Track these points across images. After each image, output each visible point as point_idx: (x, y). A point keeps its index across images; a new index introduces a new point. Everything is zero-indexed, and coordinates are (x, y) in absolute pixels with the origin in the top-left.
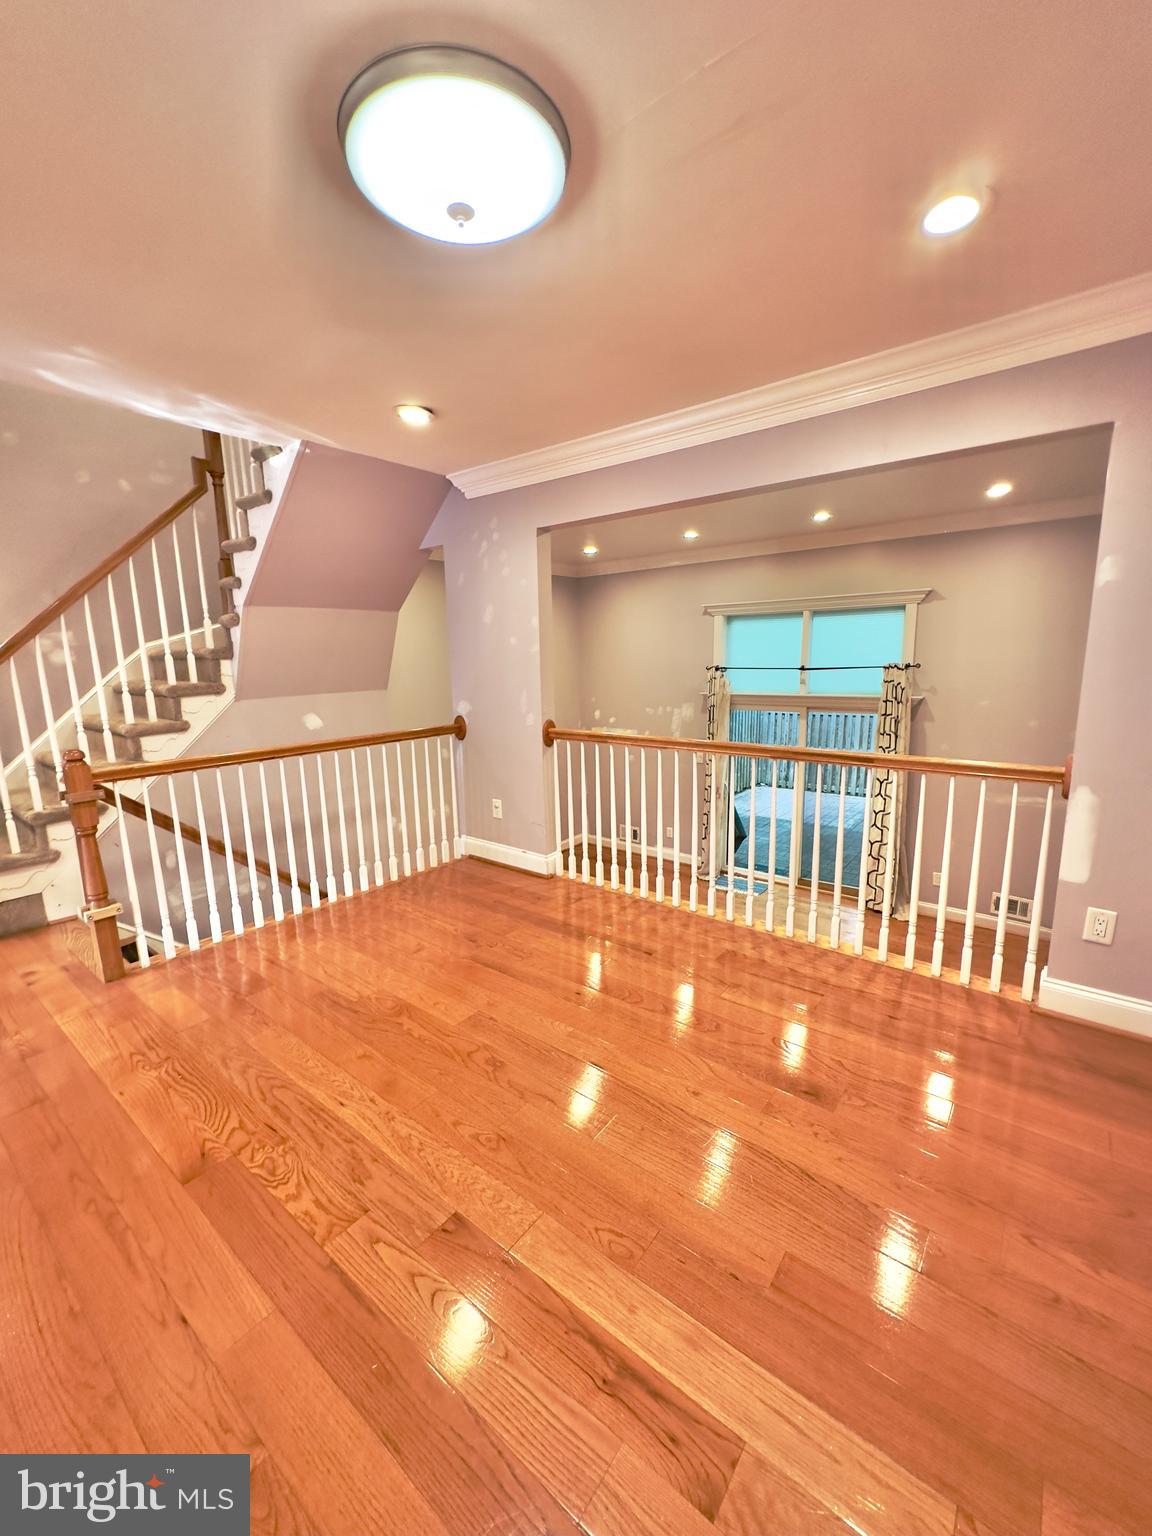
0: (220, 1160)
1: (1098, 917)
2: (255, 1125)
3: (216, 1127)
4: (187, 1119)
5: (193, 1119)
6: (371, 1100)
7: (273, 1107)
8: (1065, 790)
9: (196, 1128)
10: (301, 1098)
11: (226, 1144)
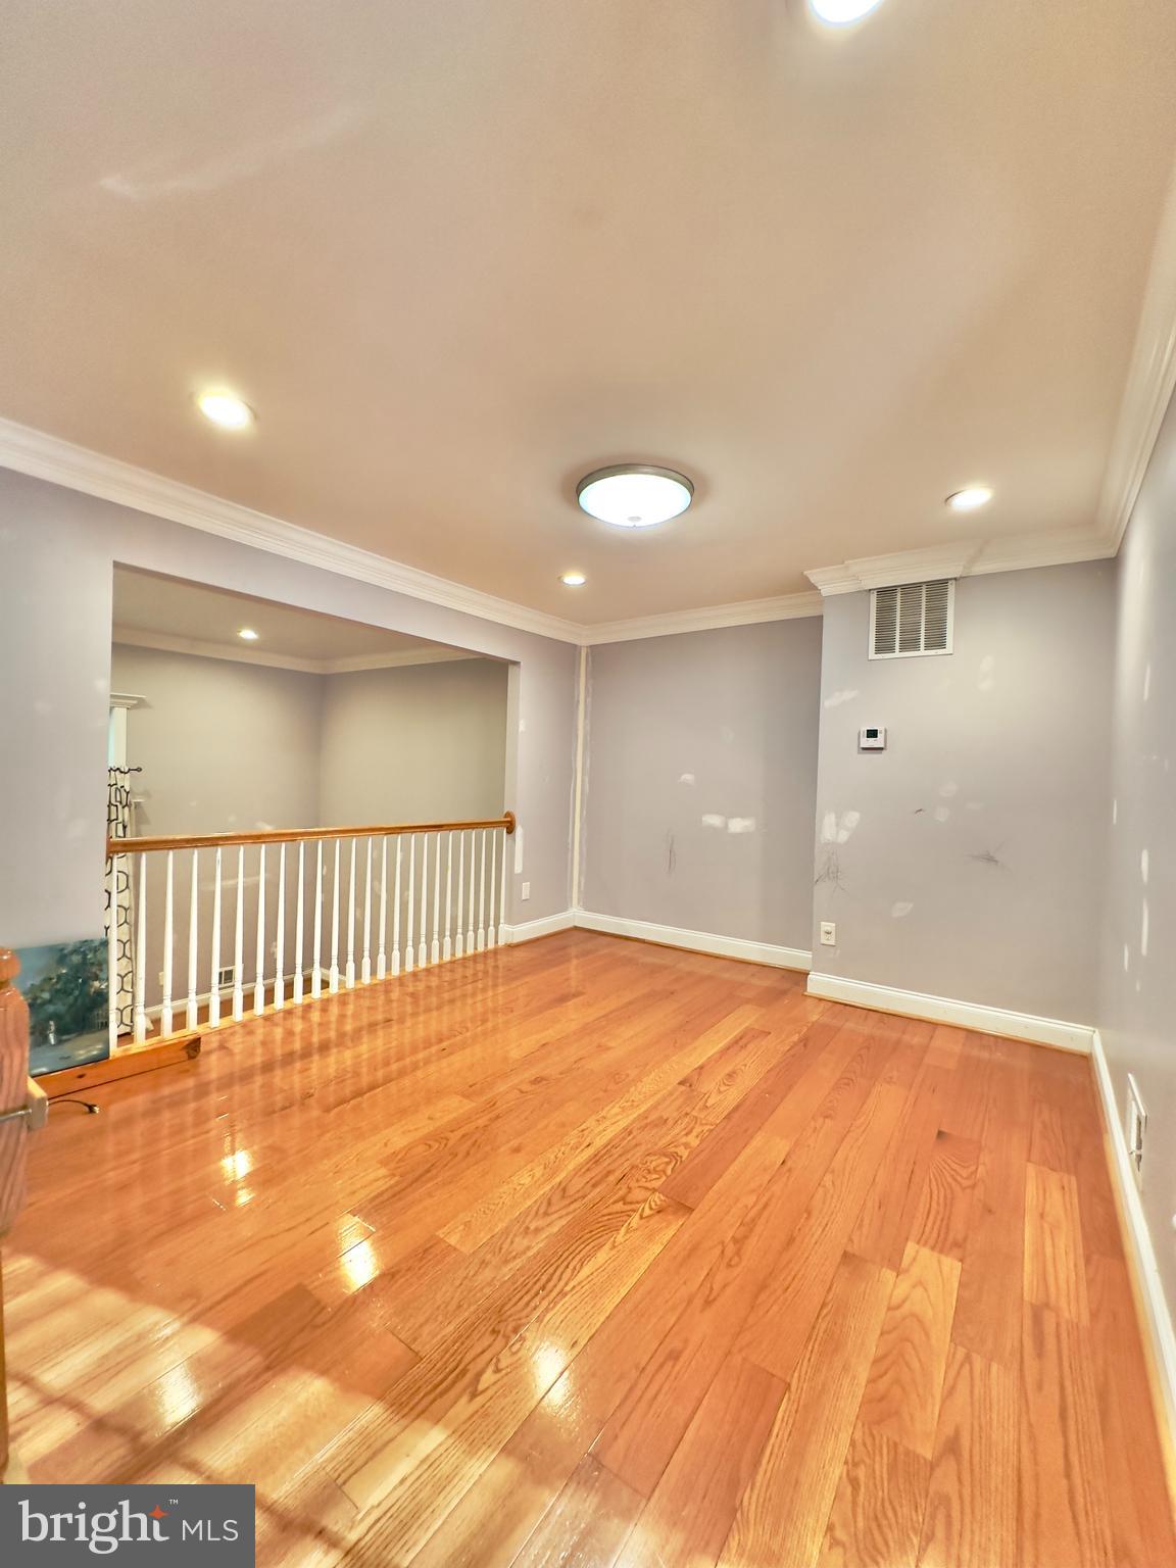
0: (662, 1198)
1: (526, 887)
2: (620, 1189)
3: (624, 1218)
4: (614, 1247)
5: (614, 1242)
6: (583, 1131)
7: (594, 1186)
8: (511, 829)
9: (627, 1232)
10: (580, 1173)
11: (645, 1201)
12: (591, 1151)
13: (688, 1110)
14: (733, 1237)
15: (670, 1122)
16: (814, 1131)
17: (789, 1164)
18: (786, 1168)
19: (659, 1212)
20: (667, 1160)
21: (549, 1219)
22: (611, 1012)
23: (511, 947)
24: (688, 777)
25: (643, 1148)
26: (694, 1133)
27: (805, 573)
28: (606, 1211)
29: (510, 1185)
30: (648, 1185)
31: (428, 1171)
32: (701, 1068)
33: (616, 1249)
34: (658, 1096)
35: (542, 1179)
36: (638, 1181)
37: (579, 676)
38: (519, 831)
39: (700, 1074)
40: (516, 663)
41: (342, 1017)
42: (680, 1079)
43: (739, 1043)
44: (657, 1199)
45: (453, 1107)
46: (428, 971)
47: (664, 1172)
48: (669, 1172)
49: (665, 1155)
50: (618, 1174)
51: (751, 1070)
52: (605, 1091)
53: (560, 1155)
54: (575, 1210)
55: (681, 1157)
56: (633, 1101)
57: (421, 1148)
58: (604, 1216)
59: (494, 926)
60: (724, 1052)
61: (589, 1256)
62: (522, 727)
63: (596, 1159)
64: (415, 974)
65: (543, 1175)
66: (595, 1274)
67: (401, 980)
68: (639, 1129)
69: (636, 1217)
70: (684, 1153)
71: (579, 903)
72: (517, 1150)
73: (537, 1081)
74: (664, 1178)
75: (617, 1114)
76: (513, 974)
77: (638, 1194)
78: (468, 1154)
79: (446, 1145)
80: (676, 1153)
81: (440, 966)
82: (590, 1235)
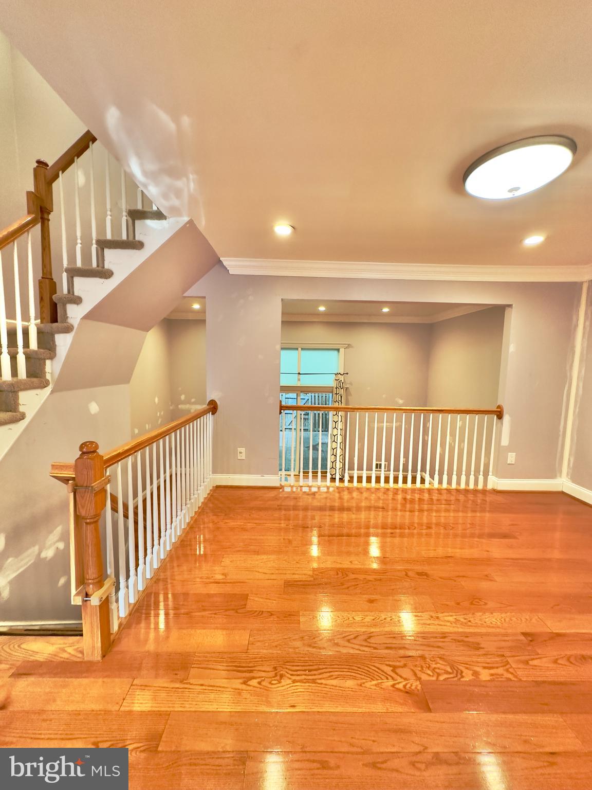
1: (511, 456)
2: (399, 661)
3: (383, 677)
4: (361, 685)
5: (364, 683)
7: (387, 648)
8: (500, 415)
9: (376, 685)
10: (386, 636)
11: (405, 679)
13: (508, 654)
14: (436, 753)
15: (481, 652)
19: (407, 692)
20: (449, 670)
21: (347, 644)
22: (522, 559)
23: (495, 492)
25: (442, 652)
26: (492, 671)
28: (377, 665)
29: (349, 615)
30: (419, 674)
33: (361, 688)
34: (490, 630)
35: (366, 624)
36: (415, 666)
38: (506, 418)
40: (510, 306)
42: (528, 630)
44: (415, 685)
47: (439, 675)
48: (441, 678)
49: (452, 667)
50: (408, 653)
52: (457, 604)
54: (364, 651)
55: (462, 677)
56: (470, 621)
57: (333, 573)
58: (374, 666)
59: (484, 476)
61: (344, 677)
65: (368, 622)
66: (337, 688)
68: (452, 639)
70: (468, 677)
71: (567, 474)
72: (371, 601)
73: (421, 574)
74: (434, 678)
75: (449, 621)
77: (406, 673)
78: (348, 588)
79: (344, 578)
80: (462, 672)
82: (356, 668)
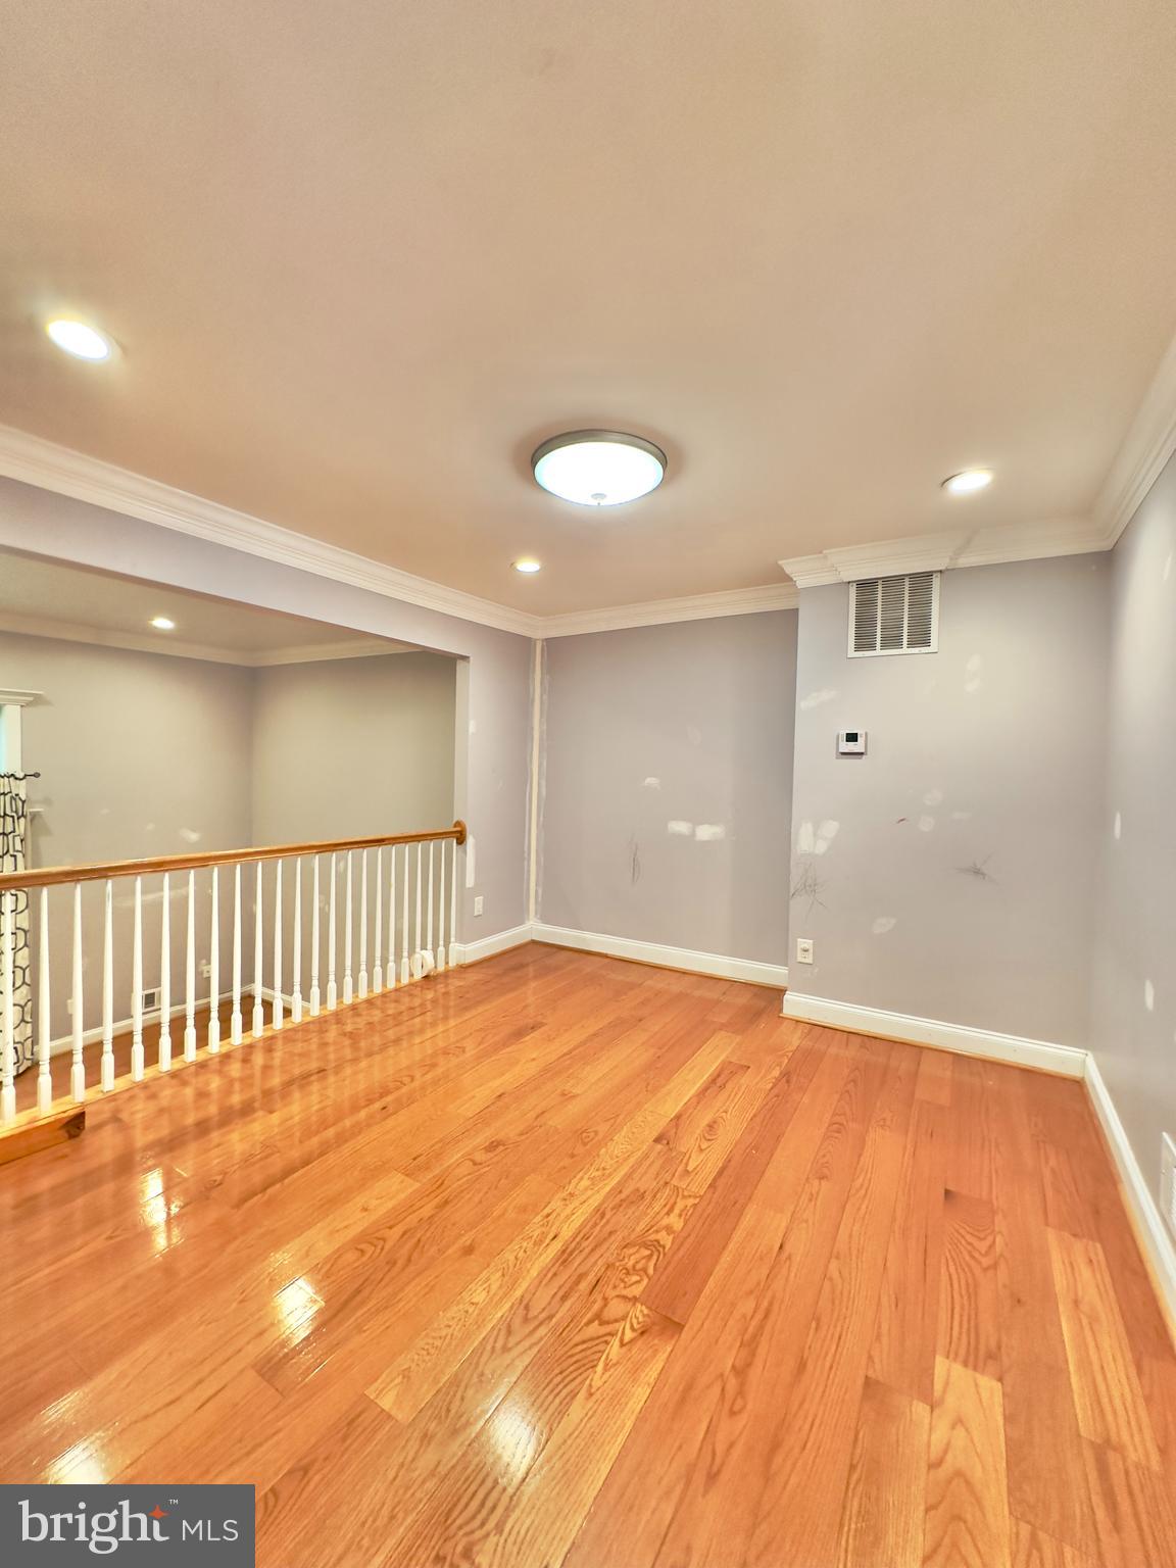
0: (646, 1311)
1: (479, 901)
2: (594, 1302)
3: (601, 1347)
4: (591, 1395)
5: (590, 1385)
6: (548, 1215)
7: (564, 1298)
8: (461, 839)
9: (606, 1369)
10: (544, 1283)
11: (624, 1318)
12: (557, 1245)
13: (667, 1177)
14: (733, 1367)
15: (648, 1197)
16: (810, 1200)
17: (788, 1248)
18: (784, 1255)
19: (642, 1333)
20: (648, 1252)
21: (508, 1357)
22: (575, 1049)
23: (464, 968)
24: (651, 781)
25: (618, 1238)
26: (677, 1211)
27: (780, 562)
28: (577, 1339)
29: (461, 1306)
30: (628, 1292)
31: (358, 1291)
32: (678, 1117)
33: (594, 1398)
34: (632, 1161)
35: (501, 1293)
36: (615, 1287)
37: (534, 672)
38: (470, 841)
39: (677, 1126)
40: (465, 658)
41: (266, 1068)
42: (655, 1134)
43: (716, 1083)
44: (639, 1312)
45: (391, 1192)
46: (370, 1002)
47: (645, 1270)
48: (651, 1271)
49: (645, 1246)
50: (591, 1278)
51: (734, 1115)
52: (573, 1156)
53: (521, 1254)
54: (541, 1339)
55: (664, 1248)
56: (604, 1169)
57: (351, 1256)
58: (577, 1345)
59: (444, 946)
60: (703, 1093)
61: (560, 1413)
62: (472, 727)
63: (565, 1257)
64: (354, 1008)
65: (501, 1287)
66: (569, 1442)
67: (337, 1016)
68: (612, 1209)
69: (616, 1342)
70: (667, 1240)
71: (536, 913)
72: (469, 1250)
73: (492, 1146)
74: (646, 1280)
75: (586, 1189)
76: (466, 1002)
77: (616, 1308)
78: (409, 1260)
79: (382, 1249)
80: (658, 1241)
81: (384, 995)
82: (559, 1378)
